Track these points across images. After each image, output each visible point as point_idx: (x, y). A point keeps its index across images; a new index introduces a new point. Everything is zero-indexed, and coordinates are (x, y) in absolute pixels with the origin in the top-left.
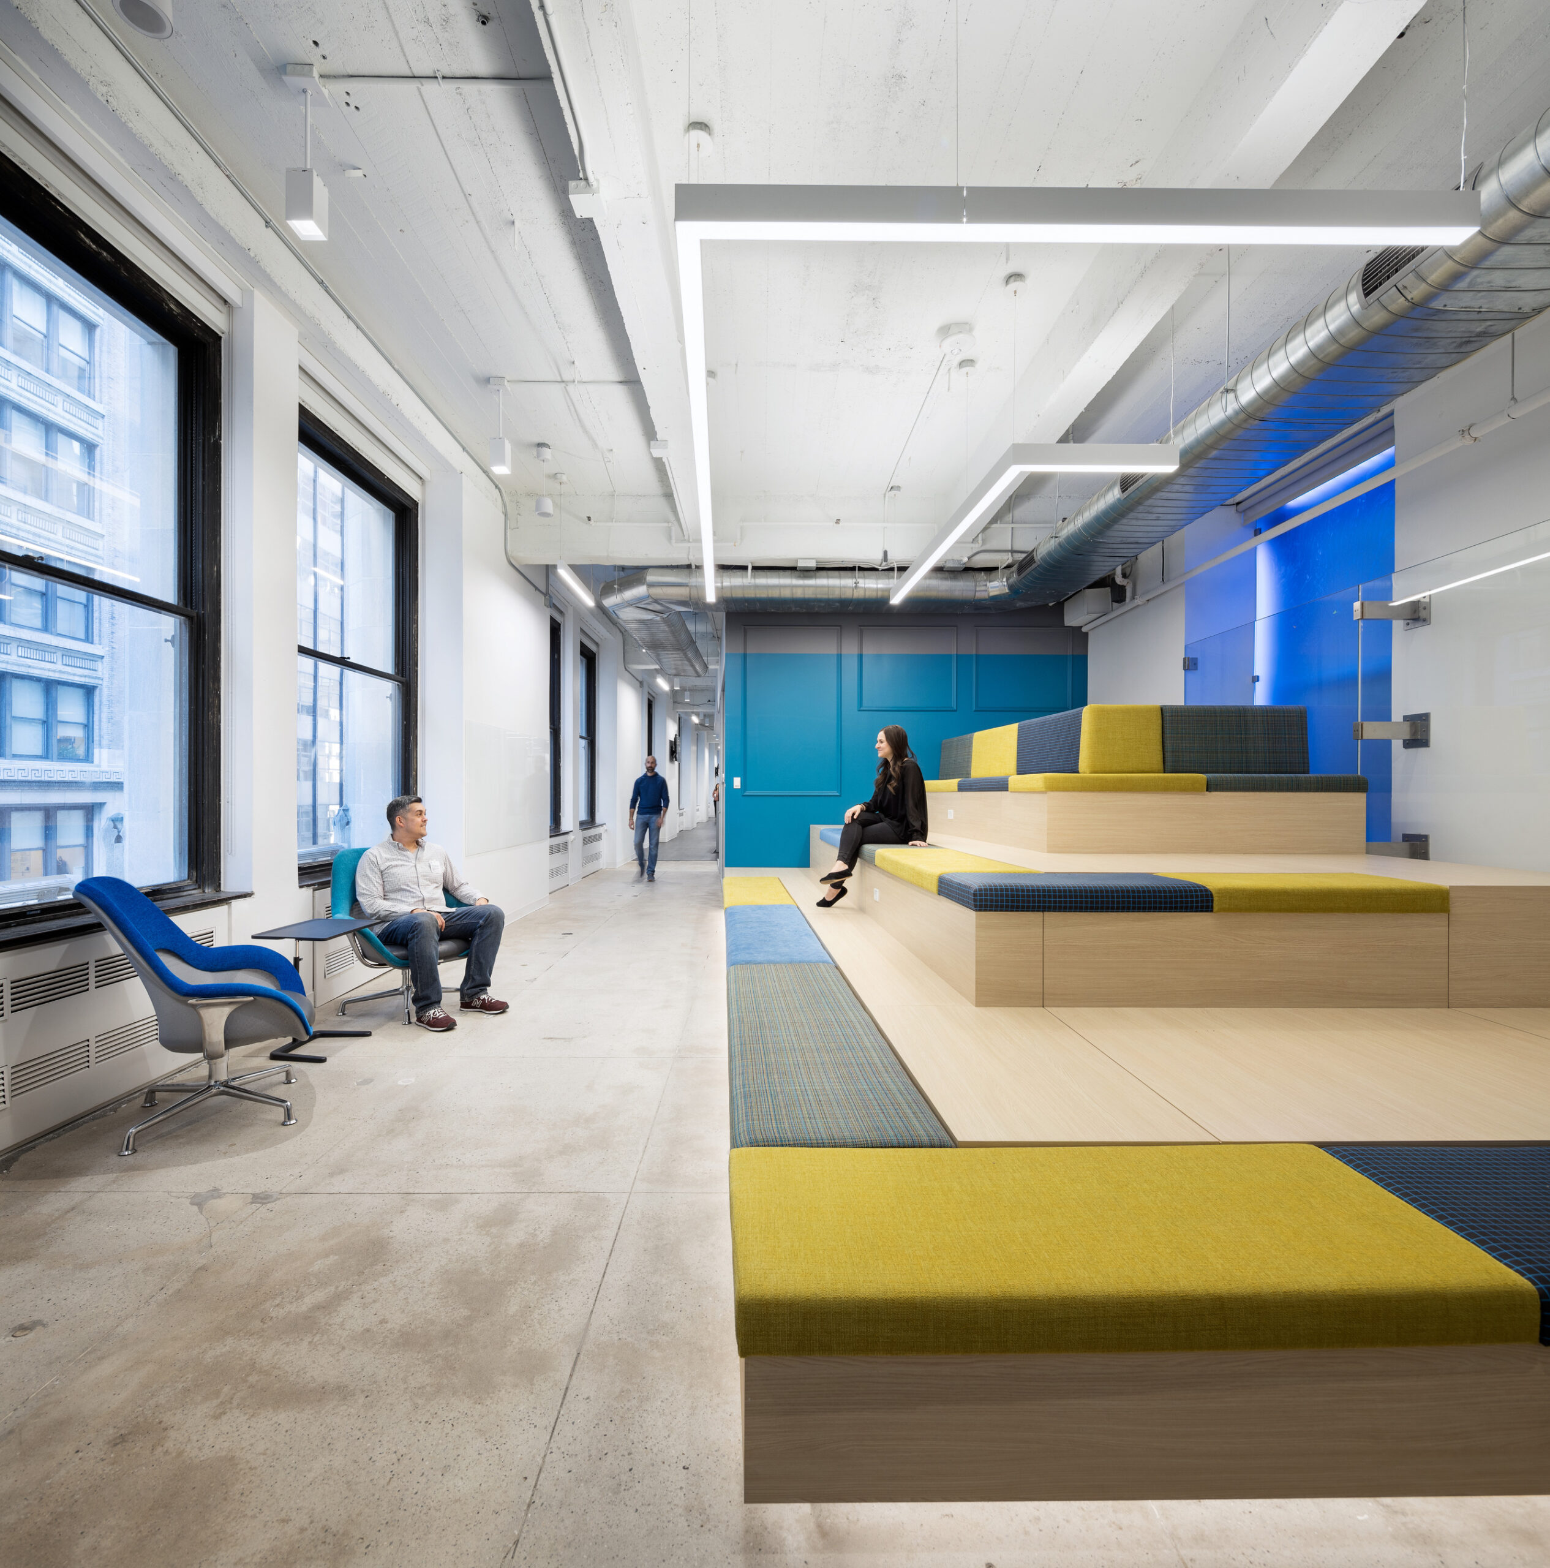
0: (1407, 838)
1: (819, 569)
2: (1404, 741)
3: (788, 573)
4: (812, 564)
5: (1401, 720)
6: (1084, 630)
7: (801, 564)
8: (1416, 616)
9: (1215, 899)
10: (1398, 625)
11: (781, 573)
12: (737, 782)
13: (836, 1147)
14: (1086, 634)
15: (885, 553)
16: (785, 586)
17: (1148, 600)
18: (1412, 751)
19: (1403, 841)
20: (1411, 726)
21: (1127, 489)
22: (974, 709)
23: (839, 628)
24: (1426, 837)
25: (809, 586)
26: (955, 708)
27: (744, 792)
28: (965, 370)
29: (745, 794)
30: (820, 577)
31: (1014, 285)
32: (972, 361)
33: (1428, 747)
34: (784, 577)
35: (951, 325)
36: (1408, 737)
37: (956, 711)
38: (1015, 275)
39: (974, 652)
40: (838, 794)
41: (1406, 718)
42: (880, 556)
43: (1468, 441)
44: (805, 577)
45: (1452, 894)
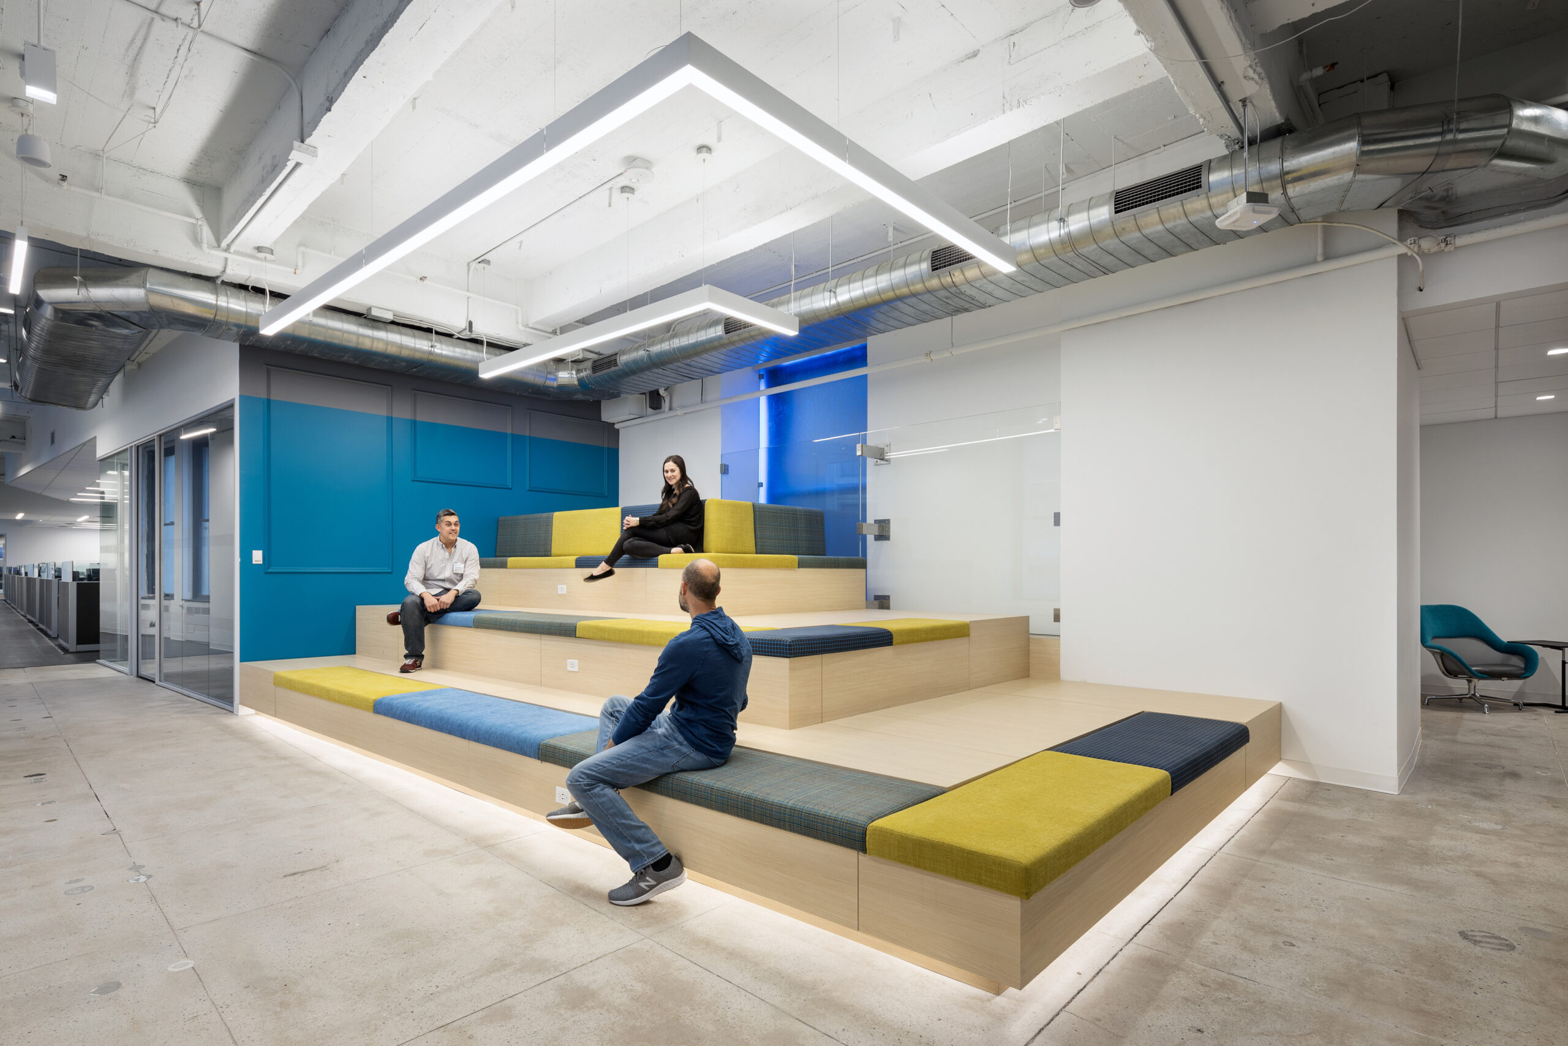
0: (877, 598)
1: (393, 323)
2: (875, 536)
3: (352, 318)
4: (390, 316)
5: (873, 522)
6: (616, 426)
7: (375, 313)
8: (881, 458)
9: (894, 637)
10: (870, 462)
11: (344, 316)
12: (257, 556)
13: (902, 810)
14: (618, 430)
15: (470, 323)
16: (349, 333)
17: (685, 413)
18: (879, 542)
19: (875, 600)
20: (879, 526)
21: (729, 333)
22: (528, 488)
23: (389, 387)
24: (888, 597)
25: (379, 340)
26: (510, 487)
27: (269, 568)
28: (626, 195)
29: (270, 570)
30: (392, 331)
31: (704, 155)
32: (633, 189)
33: (889, 540)
34: (349, 322)
35: (638, 158)
36: (877, 534)
37: (510, 489)
38: (707, 147)
39: (527, 434)
40: (389, 571)
41: (876, 521)
42: (463, 325)
43: (928, 361)
44: (374, 328)
45: (971, 626)
